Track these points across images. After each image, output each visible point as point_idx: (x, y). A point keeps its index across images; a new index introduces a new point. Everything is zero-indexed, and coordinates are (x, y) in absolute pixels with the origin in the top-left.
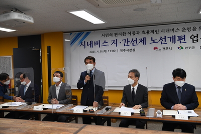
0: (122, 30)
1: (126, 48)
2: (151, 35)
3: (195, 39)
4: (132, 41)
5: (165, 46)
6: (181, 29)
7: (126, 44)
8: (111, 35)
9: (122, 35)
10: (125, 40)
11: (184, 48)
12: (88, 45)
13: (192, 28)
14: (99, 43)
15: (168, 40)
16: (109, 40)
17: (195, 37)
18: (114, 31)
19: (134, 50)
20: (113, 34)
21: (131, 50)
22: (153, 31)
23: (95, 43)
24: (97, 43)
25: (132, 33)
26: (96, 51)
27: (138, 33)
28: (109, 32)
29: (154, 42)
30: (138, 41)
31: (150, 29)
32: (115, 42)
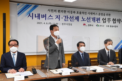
0: (64, 9)
1: (66, 22)
2: (82, 15)
3: (104, 21)
4: (70, 17)
5: (90, 23)
6: (98, 14)
7: (66, 20)
8: (55, 11)
9: (64, 12)
10: (66, 16)
11: (99, 26)
12: (35, 17)
13: (103, 14)
14: (46, 16)
15: (91, 19)
16: (54, 14)
17: (104, 19)
18: (58, 9)
19: (71, 25)
20: (57, 11)
21: (69, 24)
22: (83, 13)
23: (42, 16)
24: (44, 16)
25: (70, 12)
26: (43, 23)
27: (74, 12)
28: (54, 8)
29: (84, 20)
30: (74, 18)
31: (82, 10)
32: (58, 17)
